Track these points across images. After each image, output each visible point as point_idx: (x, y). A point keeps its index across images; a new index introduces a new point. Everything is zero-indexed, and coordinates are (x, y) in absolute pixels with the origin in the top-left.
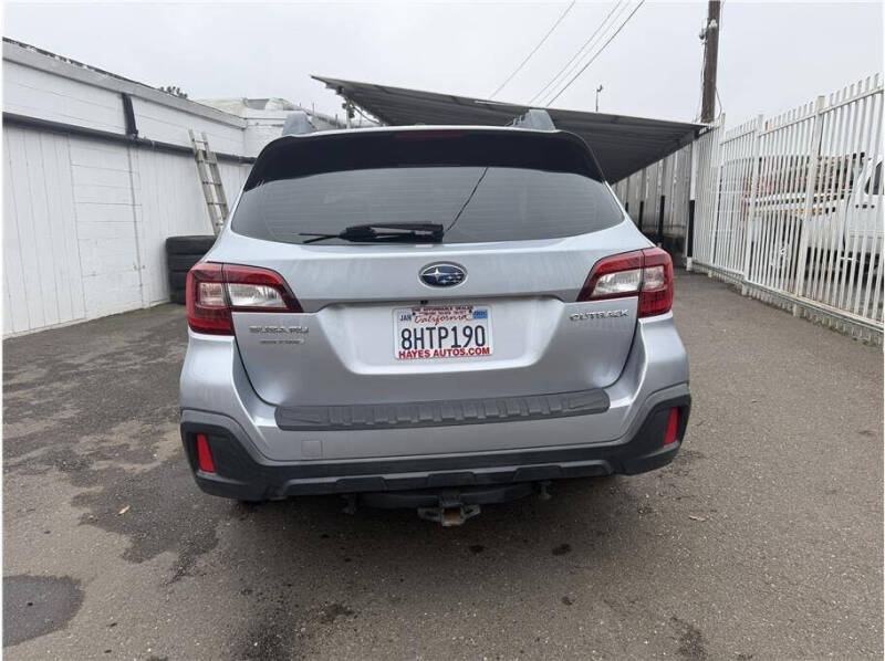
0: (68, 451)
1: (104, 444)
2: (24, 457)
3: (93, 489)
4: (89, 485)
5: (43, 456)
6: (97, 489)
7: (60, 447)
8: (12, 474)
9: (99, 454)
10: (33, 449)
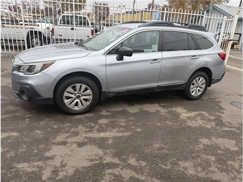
0: (217, 125)
1: (206, 122)
2: (230, 129)
3: (218, 114)
4: (218, 115)
5: (224, 127)
6: (217, 113)
7: (218, 128)
8: (235, 125)
9: (210, 120)
10: (226, 131)
